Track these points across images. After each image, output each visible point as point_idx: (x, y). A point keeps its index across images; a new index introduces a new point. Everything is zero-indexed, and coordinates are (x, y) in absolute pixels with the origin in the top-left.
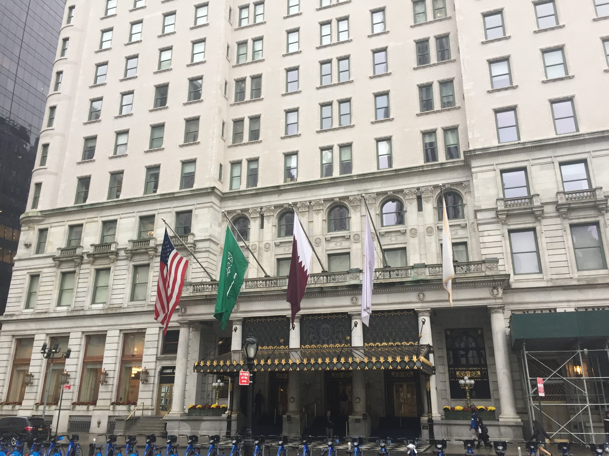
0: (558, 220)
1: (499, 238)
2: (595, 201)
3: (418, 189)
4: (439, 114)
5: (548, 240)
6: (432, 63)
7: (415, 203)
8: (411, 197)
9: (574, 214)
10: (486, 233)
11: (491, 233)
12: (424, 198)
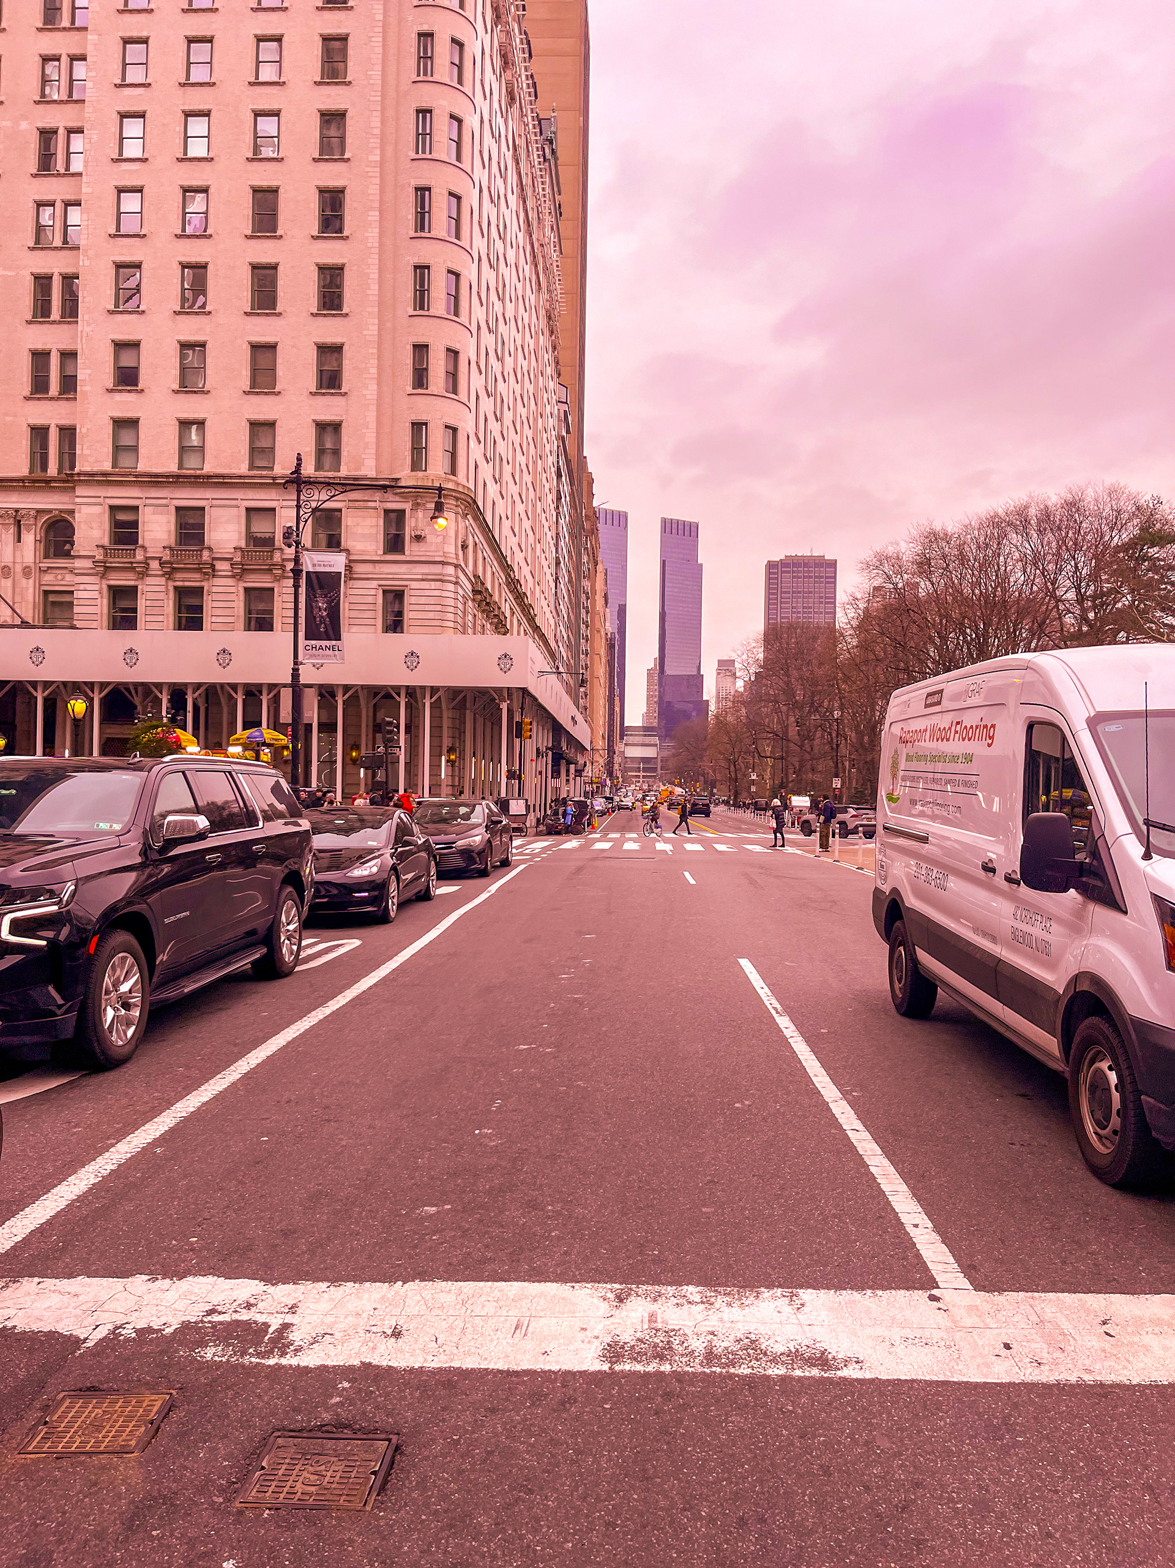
0: (162, 581)
1: (96, 595)
2: (199, 564)
3: (17, 511)
4: (53, 402)
5: (148, 603)
6: (52, 318)
7: (12, 530)
8: (7, 522)
9: (178, 576)
10: (82, 587)
11: (88, 587)
12: (24, 525)
